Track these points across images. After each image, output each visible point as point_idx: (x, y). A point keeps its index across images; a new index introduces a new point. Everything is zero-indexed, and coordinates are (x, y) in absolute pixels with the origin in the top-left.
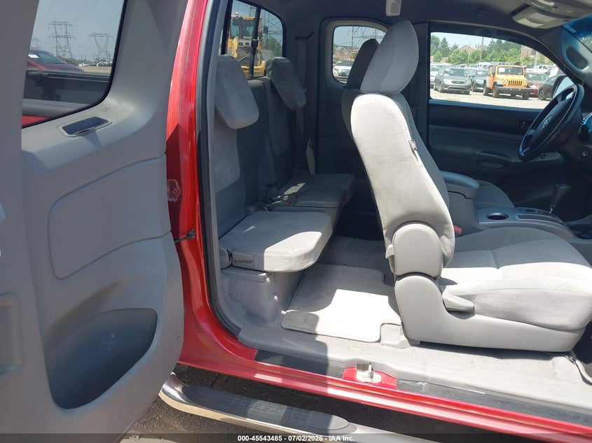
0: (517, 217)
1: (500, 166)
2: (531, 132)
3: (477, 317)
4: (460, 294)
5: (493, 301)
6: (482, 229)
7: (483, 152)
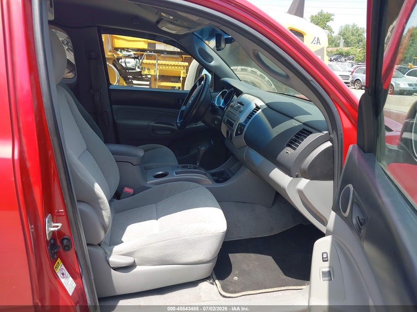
0: (174, 174)
1: (169, 132)
2: (183, 108)
3: (138, 269)
4: (121, 253)
5: (149, 254)
6: (150, 186)
7: (155, 123)
